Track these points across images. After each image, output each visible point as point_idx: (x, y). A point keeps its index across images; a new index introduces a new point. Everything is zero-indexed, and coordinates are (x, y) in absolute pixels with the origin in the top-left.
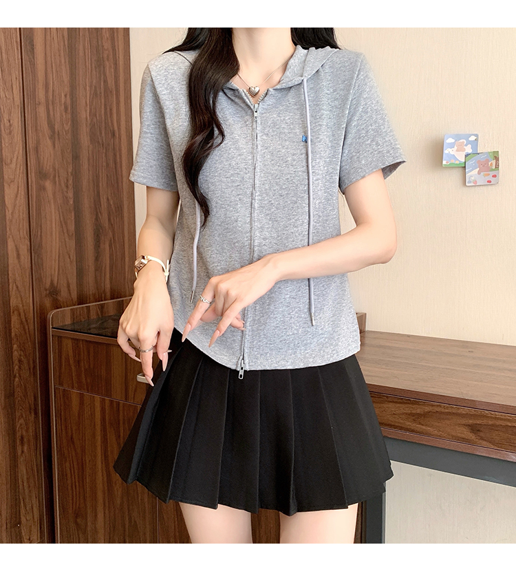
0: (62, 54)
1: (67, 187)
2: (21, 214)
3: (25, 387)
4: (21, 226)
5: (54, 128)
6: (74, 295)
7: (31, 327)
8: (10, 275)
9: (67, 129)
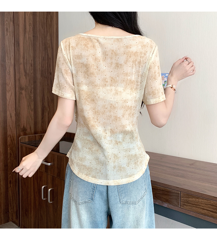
0: (30, 46)
1: (31, 93)
2: (12, 102)
3: (12, 163)
4: (12, 106)
5: (26, 72)
6: (33, 131)
7: (15, 142)
8: (8, 123)
9: (31, 72)
